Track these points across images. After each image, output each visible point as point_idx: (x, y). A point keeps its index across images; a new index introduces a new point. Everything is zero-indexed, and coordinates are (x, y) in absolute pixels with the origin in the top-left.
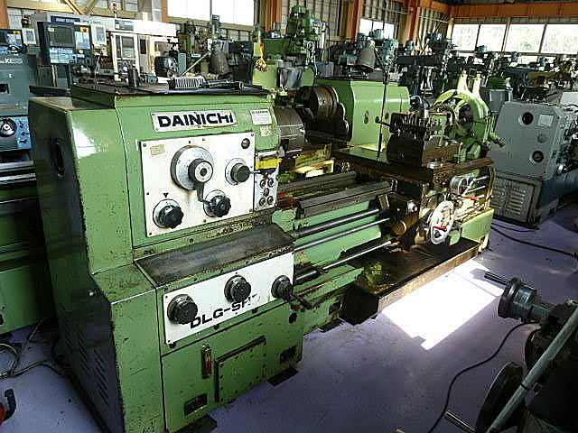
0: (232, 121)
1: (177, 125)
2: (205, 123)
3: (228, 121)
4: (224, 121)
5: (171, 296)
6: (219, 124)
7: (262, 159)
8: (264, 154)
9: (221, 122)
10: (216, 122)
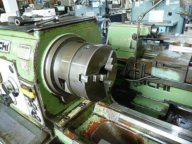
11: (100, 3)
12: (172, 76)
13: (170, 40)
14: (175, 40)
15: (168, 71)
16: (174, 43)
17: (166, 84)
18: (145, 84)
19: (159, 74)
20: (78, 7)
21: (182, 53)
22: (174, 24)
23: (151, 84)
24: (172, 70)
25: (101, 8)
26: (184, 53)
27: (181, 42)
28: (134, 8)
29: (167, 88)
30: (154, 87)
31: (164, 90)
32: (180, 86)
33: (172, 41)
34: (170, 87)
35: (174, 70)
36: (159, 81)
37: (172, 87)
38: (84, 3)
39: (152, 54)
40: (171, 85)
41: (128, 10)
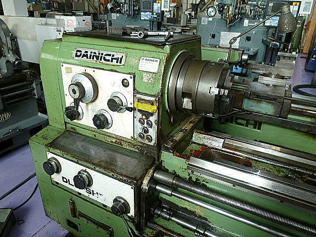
0: (120, 63)
1: (84, 57)
2: (101, 60)
3: (117, 62)
4: (115, 61)
5: (50, 155)
6: (110, 63)
7: (139, 100)
8: (143, 97)
9: (112, 61)
10: (108, 60)
11: (153, 14)
12: (266, 109)
13: (259, 70)
14: (265, 71)
15: (262, 104)
16: (264, 74)
17: (257, 119)
18: (232, 122)
19: (251, 107)
20: (114, 16)
21: (273, 85)
22: (254, 52)
23: (239, 121)
24: (267, 102)
25: (153, 22)
26: (274, 86)
27: (273, 73)
28: (200, 26)
29: (257, 125)
30: (243, 125)
31: (255, 128)
32: (274, 121)
33: (262, 72)
34: (261, 123)
35: (269, 103)
36: (249, 117)
37: (264, 123)
38: (125, 11)
39: (238, 87)
40: (264, 120)
41: (185, 27)
